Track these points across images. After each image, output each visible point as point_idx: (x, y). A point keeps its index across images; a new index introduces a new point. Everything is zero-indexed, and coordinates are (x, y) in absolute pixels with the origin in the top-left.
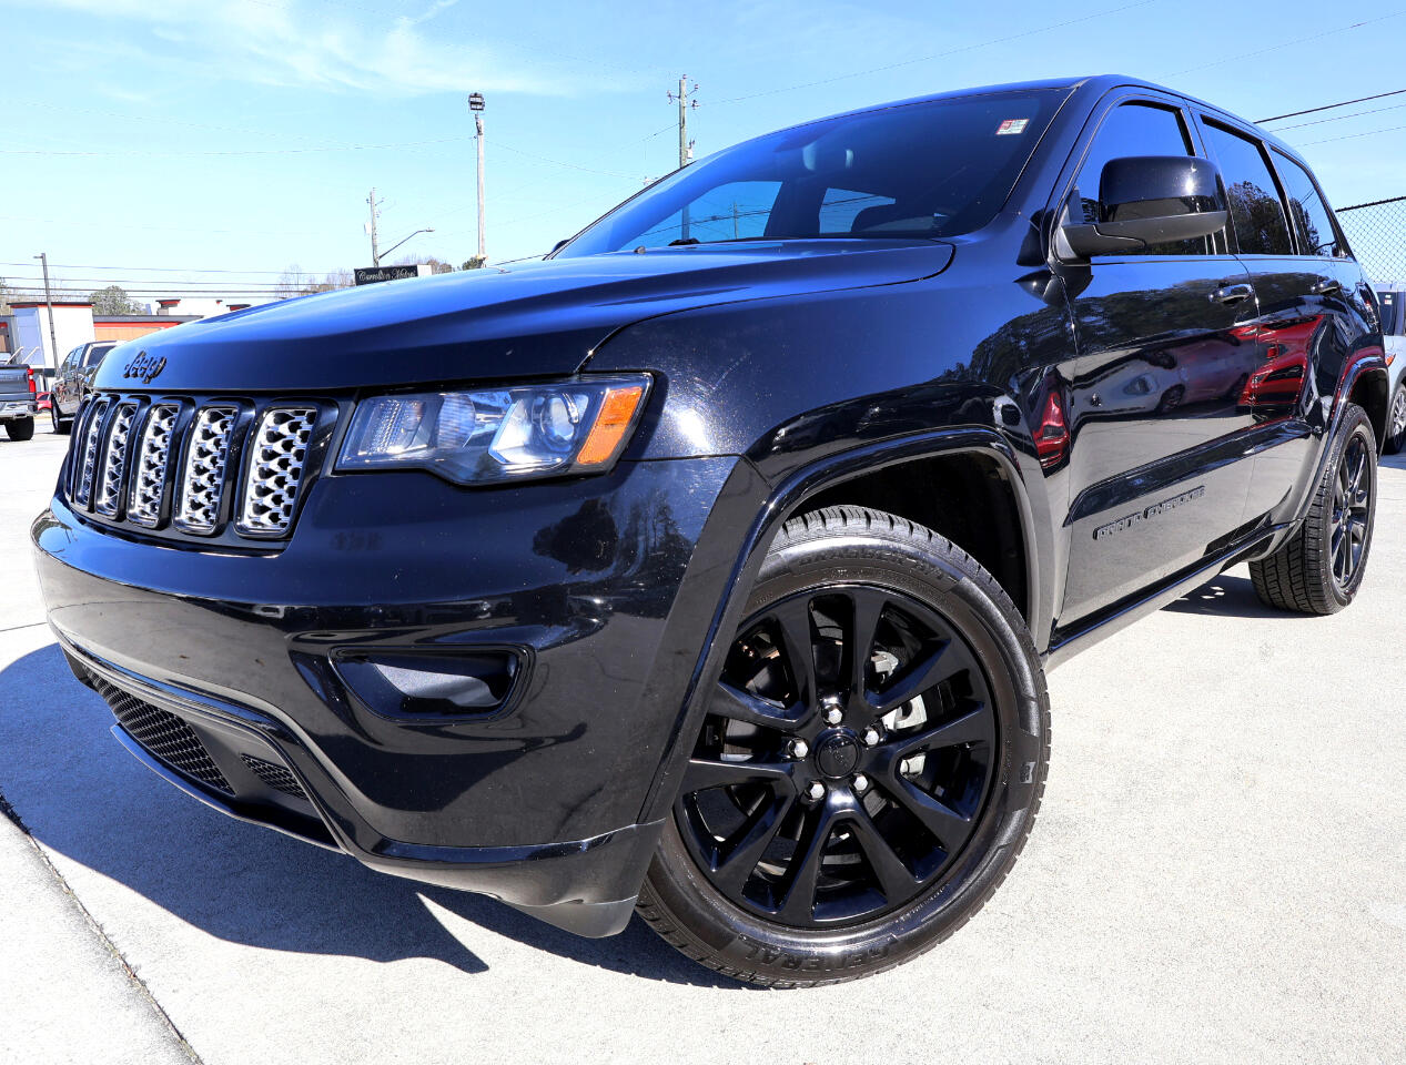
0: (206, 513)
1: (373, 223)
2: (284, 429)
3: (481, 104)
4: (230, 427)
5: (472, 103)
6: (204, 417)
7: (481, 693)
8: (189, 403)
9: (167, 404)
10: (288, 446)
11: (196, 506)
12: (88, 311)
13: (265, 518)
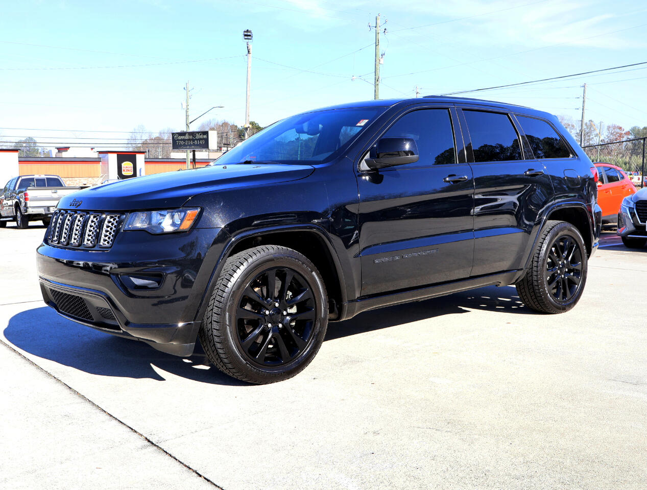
0: (91, 242)
1: (187, 102)
2: (112, 220)
3: (250, 35)
4: (98, 219)
5: (245, 35)
6: (92, 217)
7: (156, 285)
8: (88, 213)
9: (81, 214)
10: (112, 224)
11: (88, 240)
12: (16, 155)
13: (106, 243)
